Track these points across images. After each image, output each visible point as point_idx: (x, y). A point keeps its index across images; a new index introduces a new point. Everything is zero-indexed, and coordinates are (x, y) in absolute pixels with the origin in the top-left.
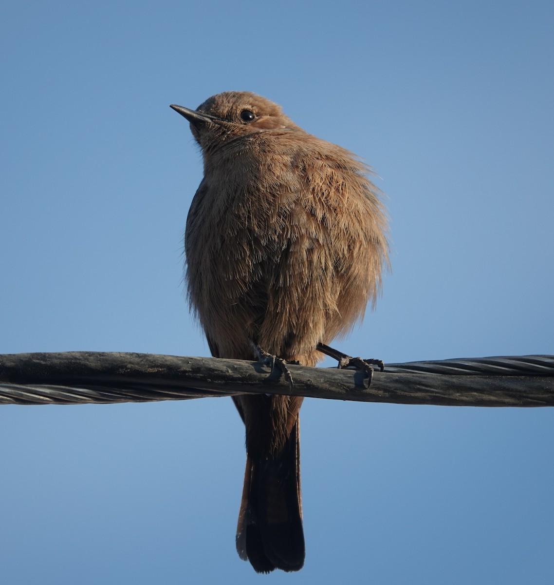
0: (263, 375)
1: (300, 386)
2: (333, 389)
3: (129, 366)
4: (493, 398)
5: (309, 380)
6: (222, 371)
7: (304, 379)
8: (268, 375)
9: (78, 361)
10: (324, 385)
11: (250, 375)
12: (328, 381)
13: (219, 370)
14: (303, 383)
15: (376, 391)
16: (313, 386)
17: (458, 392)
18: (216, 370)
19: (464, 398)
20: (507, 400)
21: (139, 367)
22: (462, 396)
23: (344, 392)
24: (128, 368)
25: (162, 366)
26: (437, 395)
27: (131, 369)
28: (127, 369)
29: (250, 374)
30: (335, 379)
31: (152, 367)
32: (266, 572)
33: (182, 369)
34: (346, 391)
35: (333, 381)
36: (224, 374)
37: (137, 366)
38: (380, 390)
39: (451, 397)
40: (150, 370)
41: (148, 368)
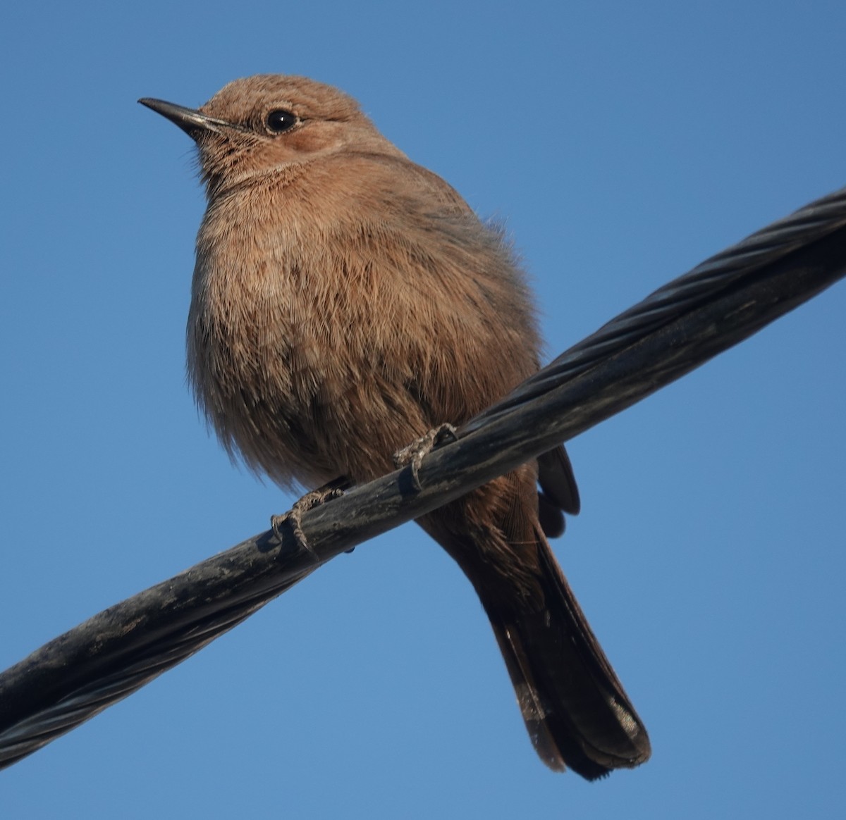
0: (271, 553)
1: (330, 539)
2: (376, 517)
3: (98, 638)
4: (607, 400)
5: (335, 525)
6: (216, 578)
7: (328, 526)
8: (278, 549)
9: (35, 667)
10: (360, 518)
11: (255, 562)
12: (362, 511)
13: (211, 579)
14: (331, 533)
15: (437, 486)
16: (347, 529)
17: (552, 421)
18: (208, 580)
19: (567, 424)
20: (631, 391)
21: (112, 633)
22: (560, 423)
23: (394, 512)
24: (100, 642)
25: (138, 615)
26: (525, 442)
27: (102, 640)
28: (98, 643)
29: (254, 560)
30: (371, 502)
31: (127, 623)
32: (604, 776)
33: (165, 604)
34: (397, 509)
35: (369, 506)
36: (220, 580)
37: (108, 633)
38: (441, 482)
39: (547, 433)
40: (128, 628)
41: (123, 626)
